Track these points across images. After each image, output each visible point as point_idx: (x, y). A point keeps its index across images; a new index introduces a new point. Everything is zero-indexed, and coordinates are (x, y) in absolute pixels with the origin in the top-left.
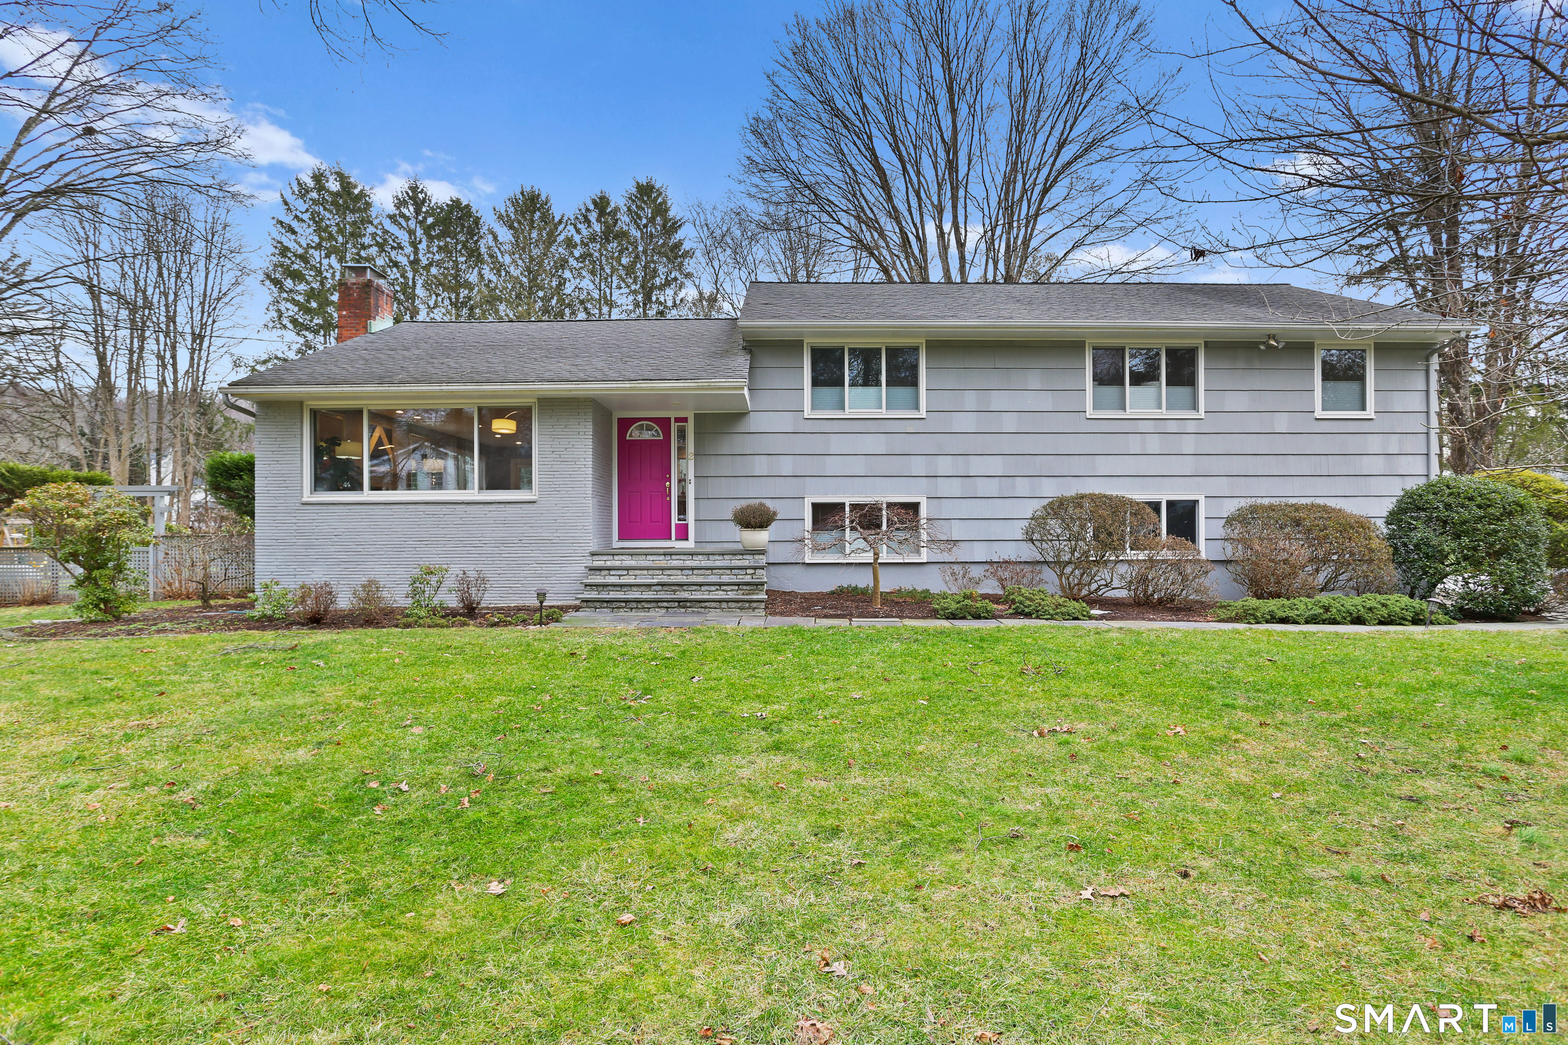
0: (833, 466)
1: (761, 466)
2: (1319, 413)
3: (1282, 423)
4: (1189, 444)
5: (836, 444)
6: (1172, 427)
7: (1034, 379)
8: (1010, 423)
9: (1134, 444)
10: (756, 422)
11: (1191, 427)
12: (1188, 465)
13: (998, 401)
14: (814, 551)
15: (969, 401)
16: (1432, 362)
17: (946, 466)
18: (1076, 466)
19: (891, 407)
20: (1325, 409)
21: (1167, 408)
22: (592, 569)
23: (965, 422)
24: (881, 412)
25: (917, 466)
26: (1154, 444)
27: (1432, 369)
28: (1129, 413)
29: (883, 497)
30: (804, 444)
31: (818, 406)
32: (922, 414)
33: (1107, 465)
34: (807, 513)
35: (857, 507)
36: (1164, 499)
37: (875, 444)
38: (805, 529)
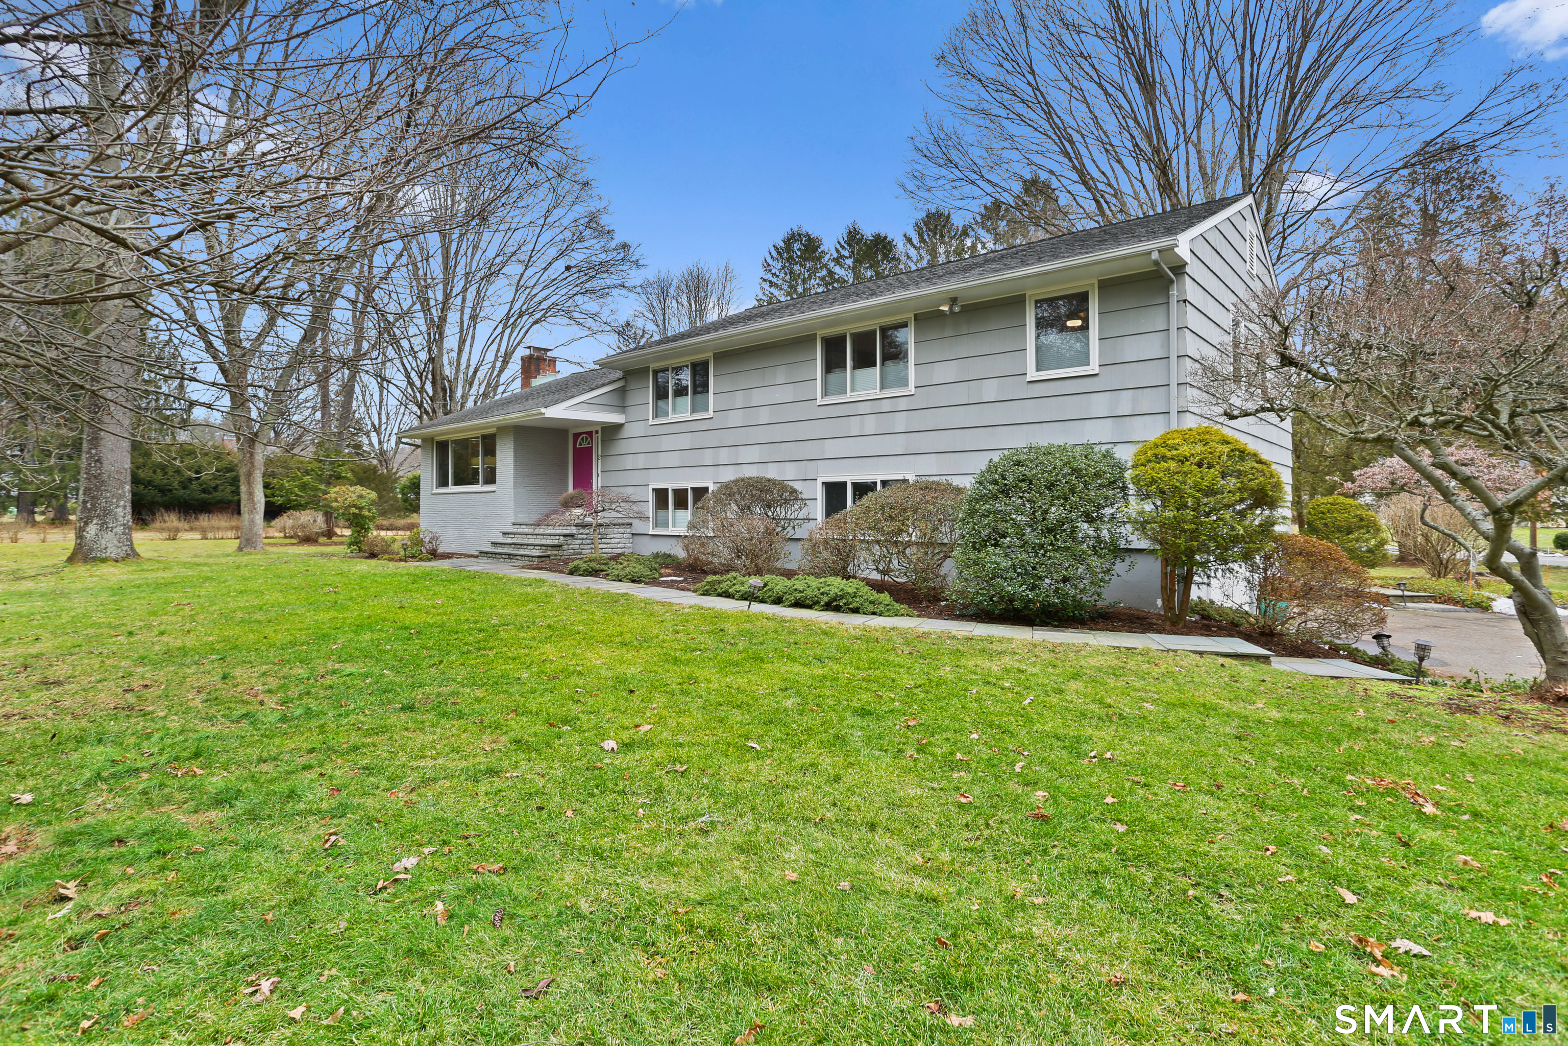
0: (665, 460)
1: (629, 462)
2: (1032, 374)
3: (990, 390)
4: (900, 423)
5: (667, 443)
6: (886, 406)
7: (781, 375)
8: (764, 416)
9: (854, 426)
11: (903, 404)
12: (898, 444)
13: (759, 397)
14: (656, 525)
15: (739, 399)
16: (1174, 292)
17: (724, 456)
18: (809, 451)
19: (693, 411)
20: (1037, 370)
21: (882, 387)
22: (504, 534)
23: (735, 418)
24: (688, 416)
25: (708, 457)
26: (871, 424)
27: (1173, 301)
28: (849, 396)
29: (689, 483)
30: (649, 444)
31: (656, 415)
32: (711, 414)
33: (832, 448)
34: (651, 497)
35: (676, 492)
36: (878, 479)
37: (685, 441)
38: (650, 509)
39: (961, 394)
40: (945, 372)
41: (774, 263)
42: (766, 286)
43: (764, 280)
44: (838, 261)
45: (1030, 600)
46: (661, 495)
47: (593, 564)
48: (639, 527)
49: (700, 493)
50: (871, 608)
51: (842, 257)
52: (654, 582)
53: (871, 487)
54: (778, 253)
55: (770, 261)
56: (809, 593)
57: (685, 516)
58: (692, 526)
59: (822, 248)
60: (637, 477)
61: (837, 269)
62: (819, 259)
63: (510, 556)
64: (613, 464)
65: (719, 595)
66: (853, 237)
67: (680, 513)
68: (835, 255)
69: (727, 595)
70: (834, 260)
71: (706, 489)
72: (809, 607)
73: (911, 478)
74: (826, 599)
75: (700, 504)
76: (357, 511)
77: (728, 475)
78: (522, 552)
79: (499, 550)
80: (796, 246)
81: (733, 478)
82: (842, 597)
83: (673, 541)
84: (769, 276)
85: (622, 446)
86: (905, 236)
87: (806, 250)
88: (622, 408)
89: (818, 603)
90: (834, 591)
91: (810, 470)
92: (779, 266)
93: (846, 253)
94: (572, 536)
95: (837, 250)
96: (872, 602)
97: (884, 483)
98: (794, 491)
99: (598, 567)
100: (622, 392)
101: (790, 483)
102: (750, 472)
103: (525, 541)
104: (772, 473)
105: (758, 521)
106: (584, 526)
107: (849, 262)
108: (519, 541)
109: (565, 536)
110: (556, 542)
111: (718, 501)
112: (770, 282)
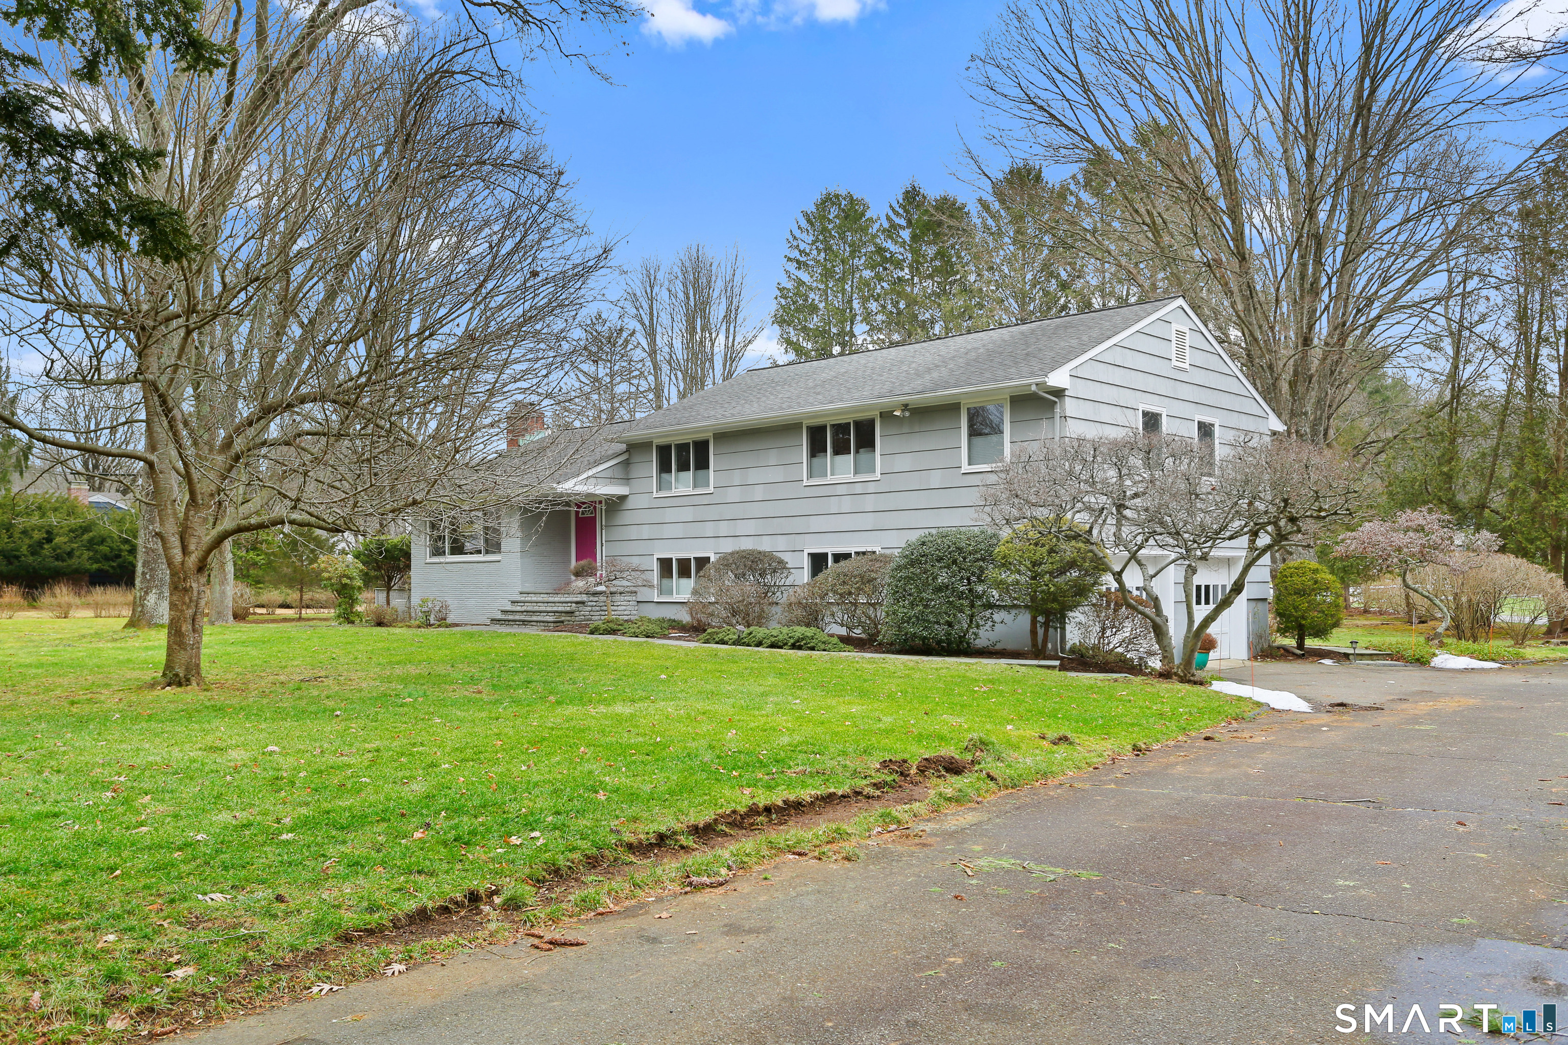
0: (669, 531)
1: (633, 532)
2: (966, 468)
3: (936, 479)
4: (870, 503)
5: (670, 515)
6: (858, 489)
7: (773, 457)
8: (759, 493)
9: (833, 505)
10: (630, 503)
11: (871, 488)
12: (867, 521)
13: (754, 476)
14: (661, 593)
15: (737, 477)
16: (1058, 410)
17: (724, 528)
18: (798, 525)
19: (695, 486)
20: (970, 464)
21: (856, 473)
22: (513, 602)
23: (734, 494)
24: (690, 491)
25: (709, 529)
26: (847, 504)
27: (1057, 416)
28: (829, 479)
29: (691, 554)
30: (654, 516)
31: (660, 489)
32: (711, 490)
33: (817, 524)
34: (655, 566)
35: (679, 561)
36: (852, 550)
37: (687, 514)
38: (655, 577)
39: (914, 481)
40: (903, 463)
41: (804, 236)
42: (792, 267)
43: (790, 259)
44: (892, 231)
45: (925, 638)
46: (665, 565)
47: (611, 625)
48: (644, 594)
49: (702, 562)
50: (823, 646)
51: (894, 226)
52: (665, 637)
53: (847, 556)
54: (809, 221)
55: (797, 233)
56: (781, 637)
57: (688, 584)
58: (695, 592)
59: (868, 215)
60: (640, 548)
61: (889, 245)
62: (864, 230)
63: (524, 623)
64: (617, 533)
65: (717, 643)
66: (912, 197)
67: (684, 581)
68: (886, 225)
69: (723, 642)
70: (884, 231)
71: (707, 559)
72: (781, 647)
73: (878, 549)
74: (792, 641)
75: (702, 573)
76: (348, 581)
77: (728, 546)
78: (535, 618)
79: (511, 617)
80: (833, 212)
81: (730, 551)
82: (803, 639)
83: (679, 607)
84: (795, 254)
85: (626, 517)
86: (980, 200)
87: (846, 218)
88: (627, 480)
89: (786, 644)
90: (798, 635)
91: (798, 542)
92: (810, 239)
93: (903, 222)
94: (583, 603)
95: (888, 218)
96: (824, 643)
97: (857, 553)
98: (781, 562)
99: (615, 627)
100: (626, 464)
101: (779, 555)
102: (747, 545)
103: (536, 608)
104: (765, 545)
105: (749, 587)
106: (595, 594)
107: (906, 234)
108: (529, 609)
109: (577, 603)
110: (568, 609)
111: (717, 570)
112: (798, 262)
